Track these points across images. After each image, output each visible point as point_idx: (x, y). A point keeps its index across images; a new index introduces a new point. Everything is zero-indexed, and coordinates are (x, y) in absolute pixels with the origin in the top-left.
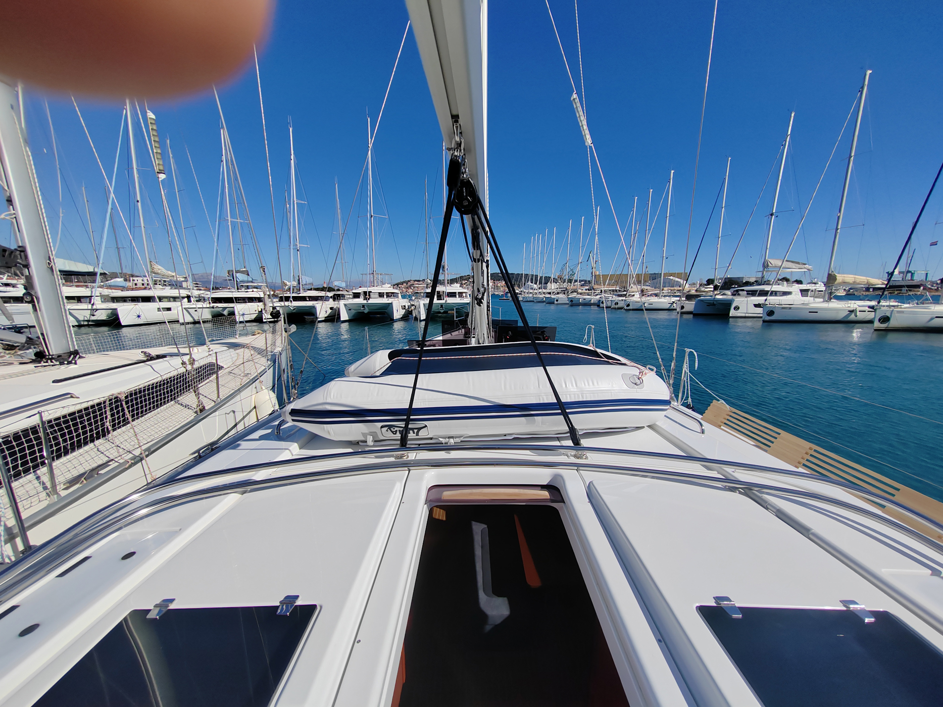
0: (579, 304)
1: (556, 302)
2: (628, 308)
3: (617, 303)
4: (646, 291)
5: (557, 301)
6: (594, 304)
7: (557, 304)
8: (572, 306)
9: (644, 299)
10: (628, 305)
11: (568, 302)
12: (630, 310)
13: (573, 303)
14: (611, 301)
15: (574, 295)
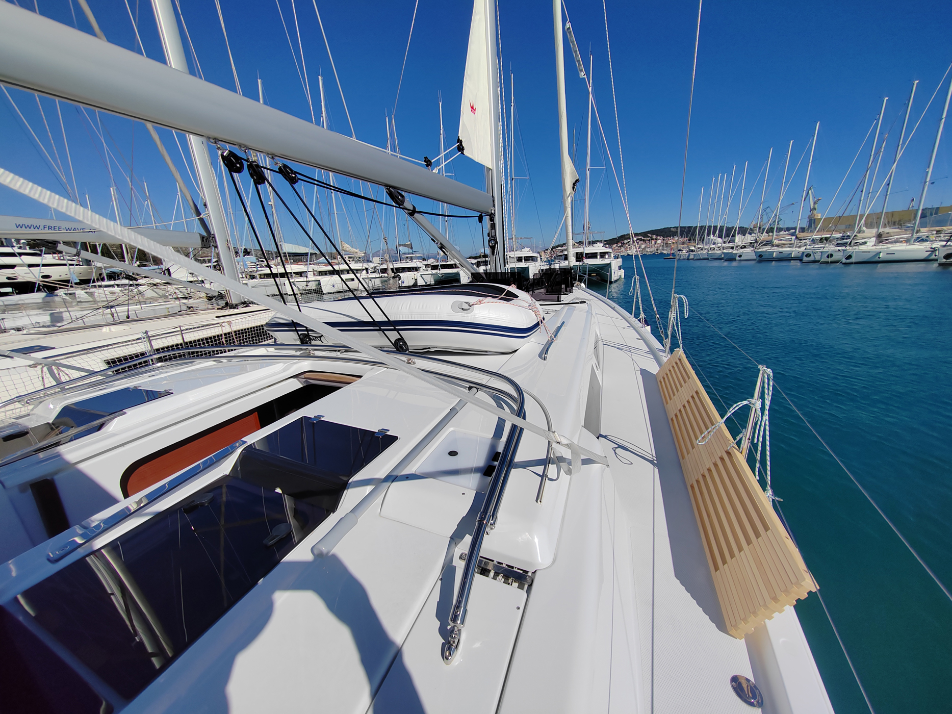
0: (771, 260)
1: (738, 258)
2: (848, 261)
3: (832, 255)
4: (887, 235)
5: (740, 256)
6: (795, 259)
7: (740, 260)
9: (881, 247)
10: (850, 257)
11: (754, 257)
12: (852, 263)
13: (762, 259)
14: (821, 252)
15: (767, 248)
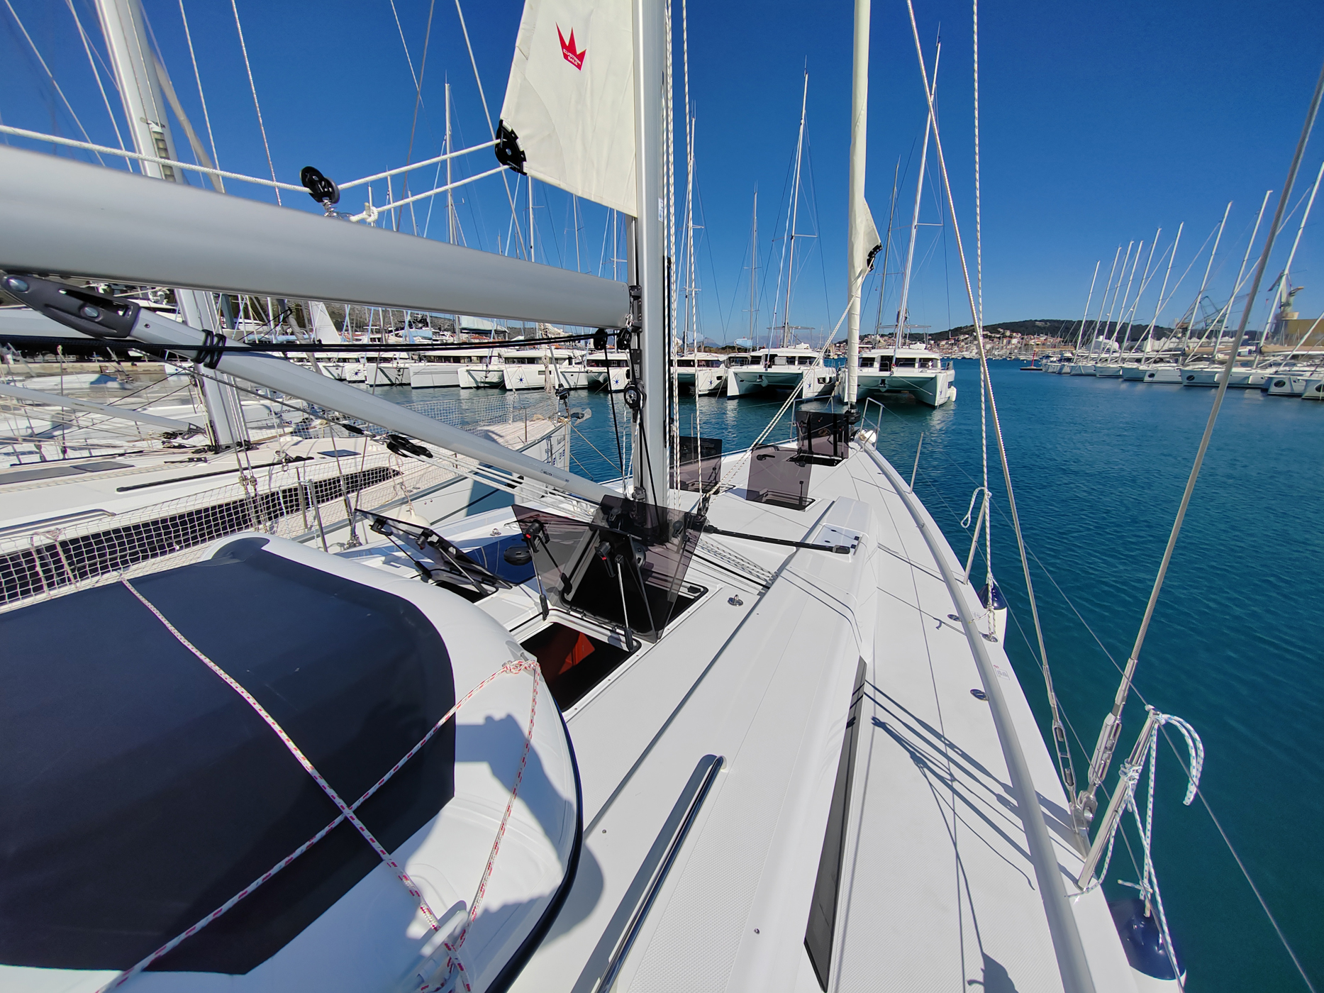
5: (1152, 375)
8: (1188, 387)
11: (1179, 379)
